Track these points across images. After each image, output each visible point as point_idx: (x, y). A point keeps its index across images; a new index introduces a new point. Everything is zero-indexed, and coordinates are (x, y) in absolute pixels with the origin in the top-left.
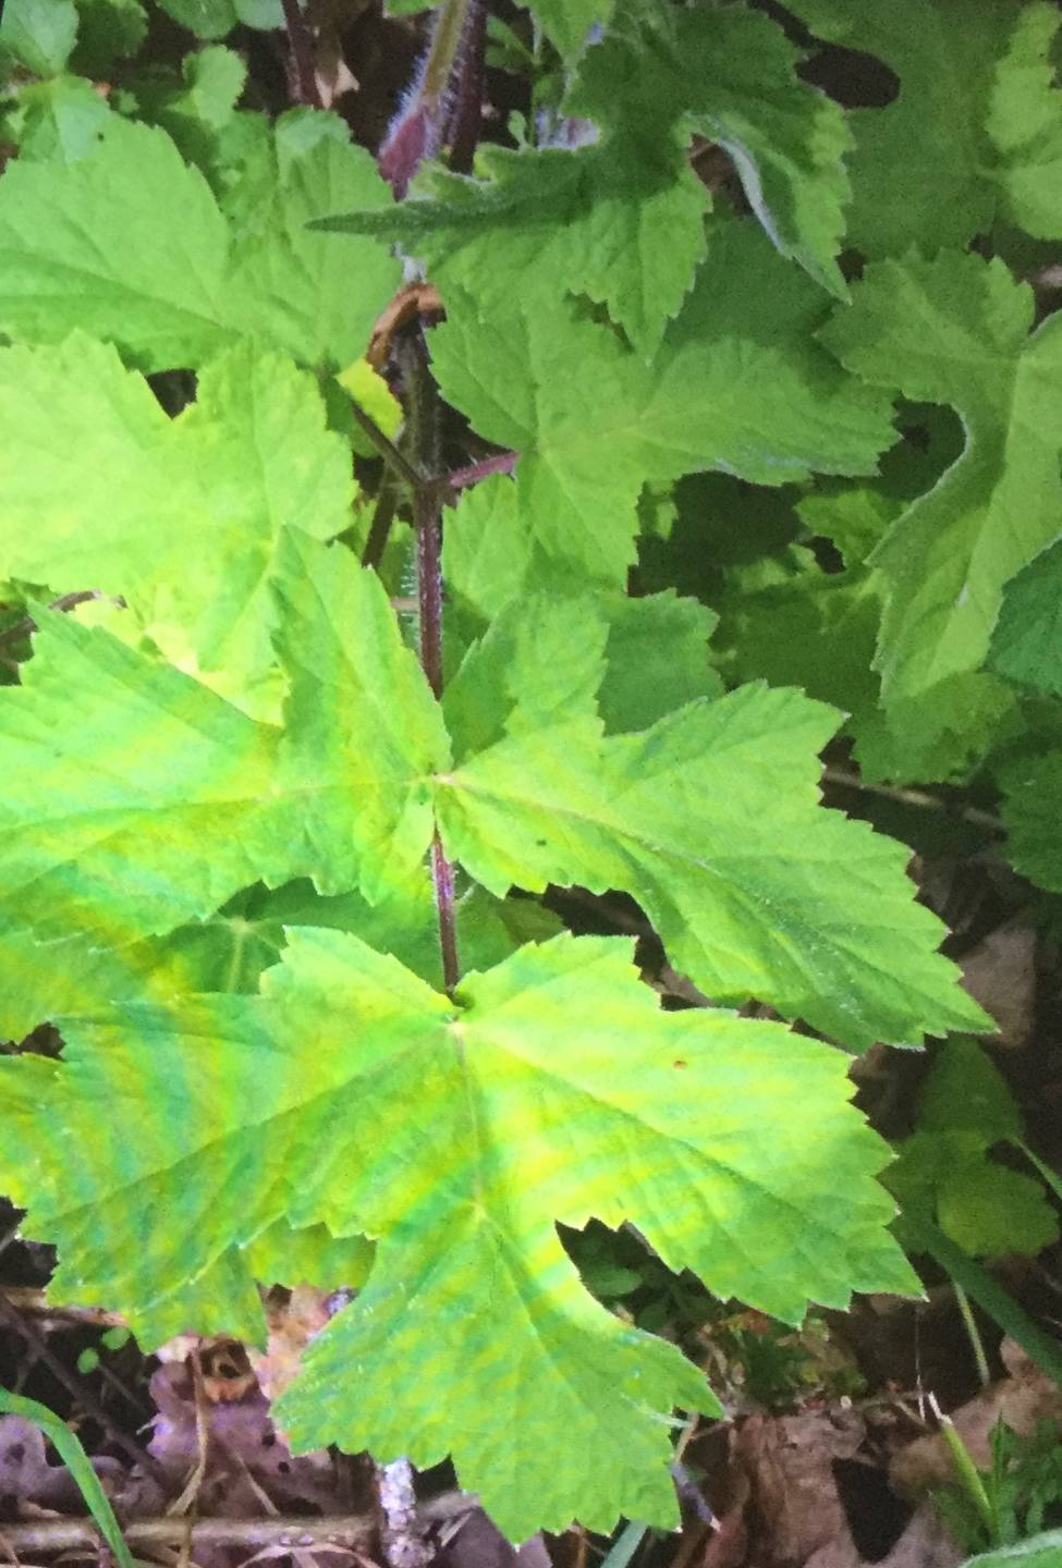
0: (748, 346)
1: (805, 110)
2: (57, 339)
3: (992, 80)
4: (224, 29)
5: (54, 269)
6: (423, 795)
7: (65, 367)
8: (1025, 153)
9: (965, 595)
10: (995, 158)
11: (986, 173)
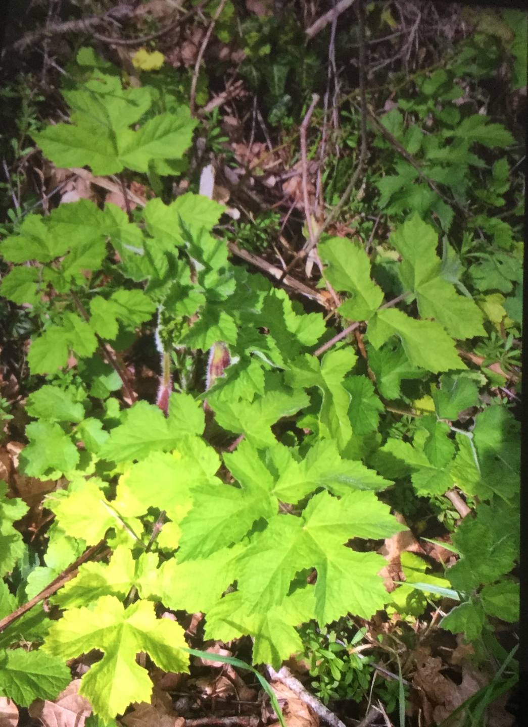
0: (273, 392)
1: (264, 340)
2: (147, 456)
3: (284, 320)
4: (108, 394)
5: (134, 445)
6: (272, 495)
7: (151, 461)
8: (298, 331)
9: (340, 422)
10: (294, 335)
11: (293, 339)
